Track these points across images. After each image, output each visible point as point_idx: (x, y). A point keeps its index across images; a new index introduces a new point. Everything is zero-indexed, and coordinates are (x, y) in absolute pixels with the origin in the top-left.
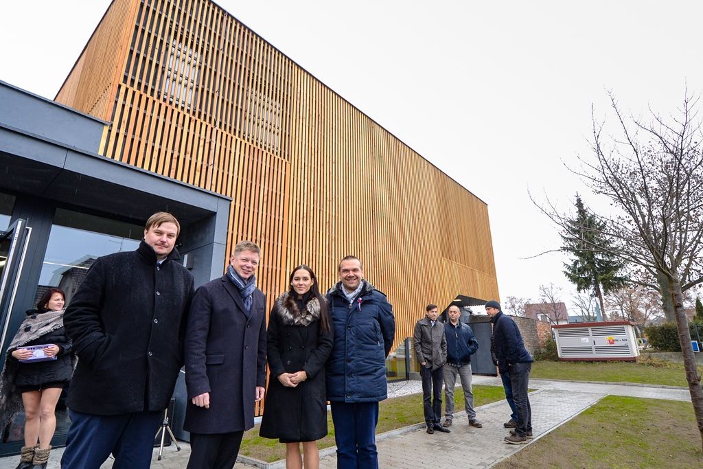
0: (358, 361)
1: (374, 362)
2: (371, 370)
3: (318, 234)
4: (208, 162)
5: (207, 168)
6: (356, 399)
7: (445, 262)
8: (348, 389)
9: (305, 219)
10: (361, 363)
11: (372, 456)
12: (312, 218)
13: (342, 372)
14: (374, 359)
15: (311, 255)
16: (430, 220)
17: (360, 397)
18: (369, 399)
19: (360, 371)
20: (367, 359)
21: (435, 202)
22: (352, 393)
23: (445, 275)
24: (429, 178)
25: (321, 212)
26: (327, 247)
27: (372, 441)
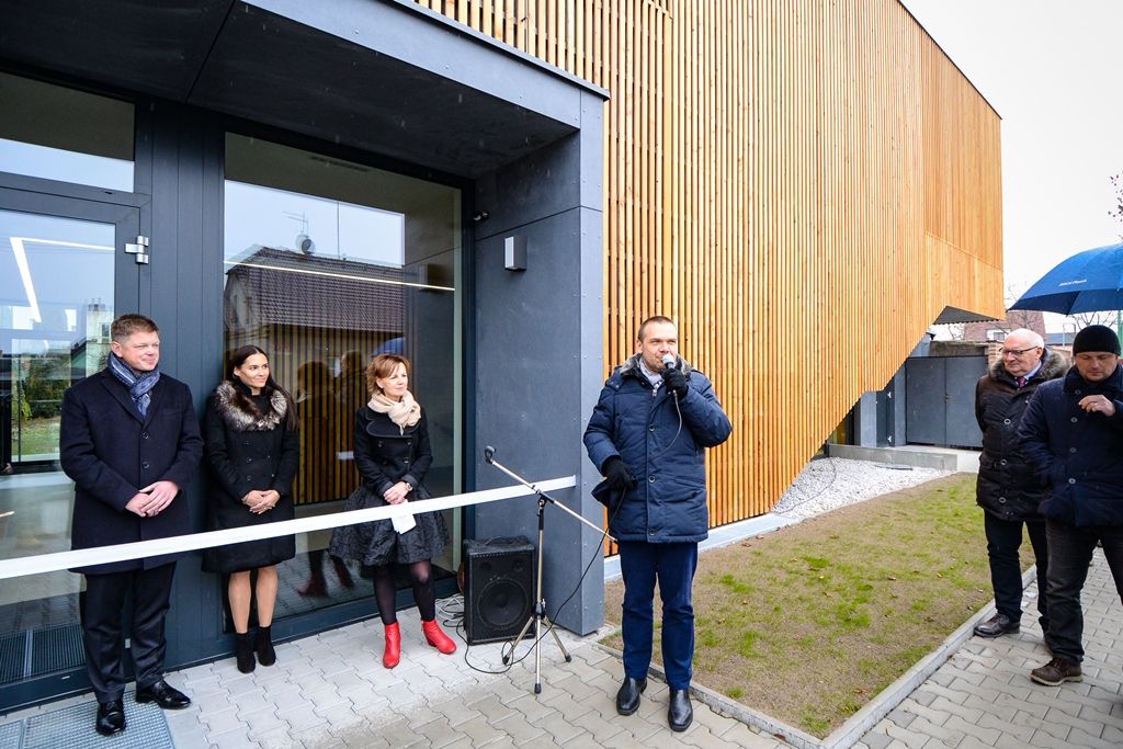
0: (667, 480)
1: (693, 483)
2: (686, 495)
3: (724, 184)
4: (516, 15)
5: (516, 27)
6: (665, 537)
7: (929, 241)
8: (651, 523)
9: (701, 151)
10: (670, 483)
11: (685, 621)
12: (713, 149)
13: (642, 497)
14: (692, 479)
15: (713, 233)
16: (910, 152)
17: (670, 535)
18: (682, 539)
19: (670, 496)
20: (680, 477)
21: (919, 111)
22: (656, 528)
23: (929, 267)
24: (913, 56)
25: (730, 135)
26: (741, 214)
27: (686, 600)
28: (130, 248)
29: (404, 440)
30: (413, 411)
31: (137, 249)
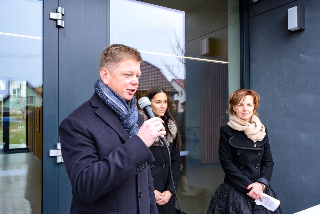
28: (53, 16)
29: (257, 151)
30: (261, 130)
31: (58, 16)
